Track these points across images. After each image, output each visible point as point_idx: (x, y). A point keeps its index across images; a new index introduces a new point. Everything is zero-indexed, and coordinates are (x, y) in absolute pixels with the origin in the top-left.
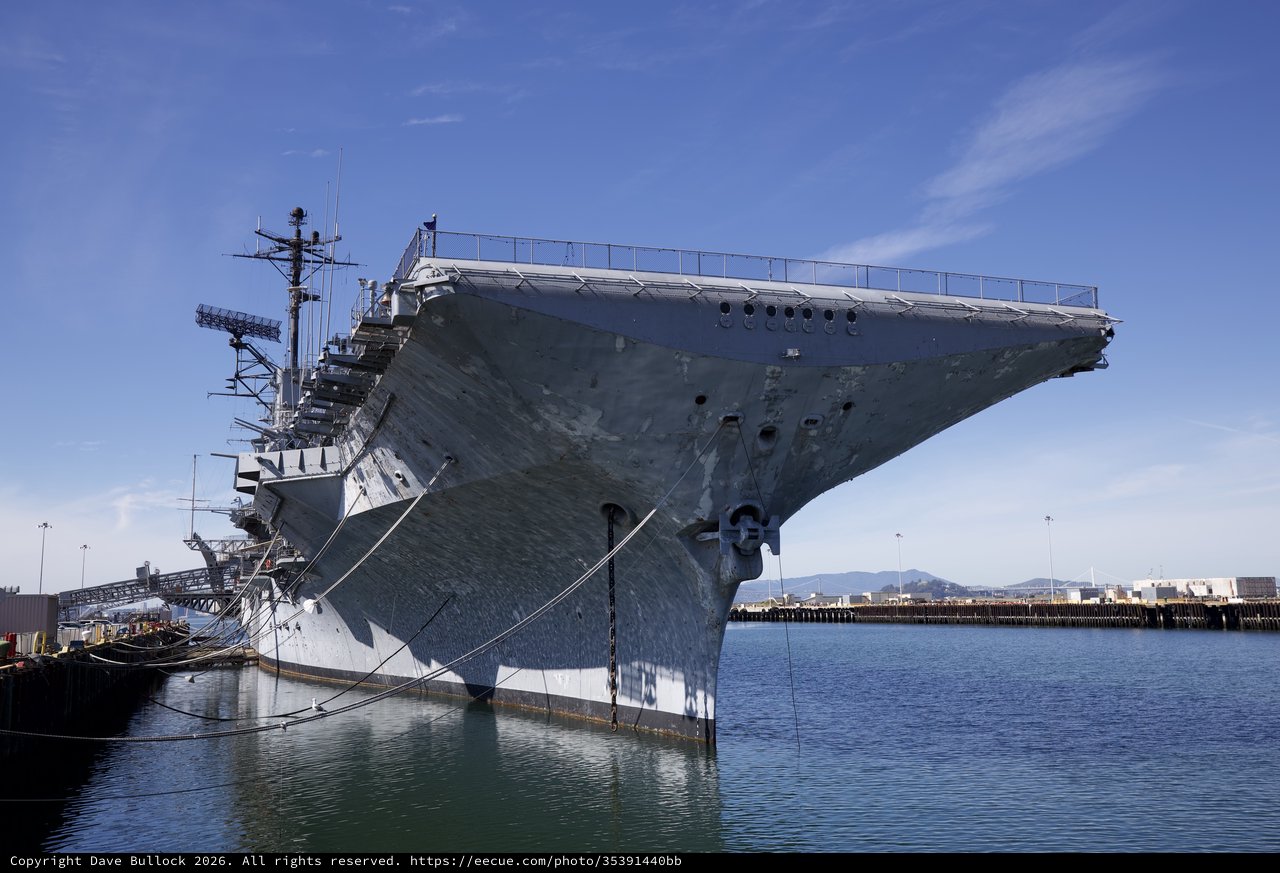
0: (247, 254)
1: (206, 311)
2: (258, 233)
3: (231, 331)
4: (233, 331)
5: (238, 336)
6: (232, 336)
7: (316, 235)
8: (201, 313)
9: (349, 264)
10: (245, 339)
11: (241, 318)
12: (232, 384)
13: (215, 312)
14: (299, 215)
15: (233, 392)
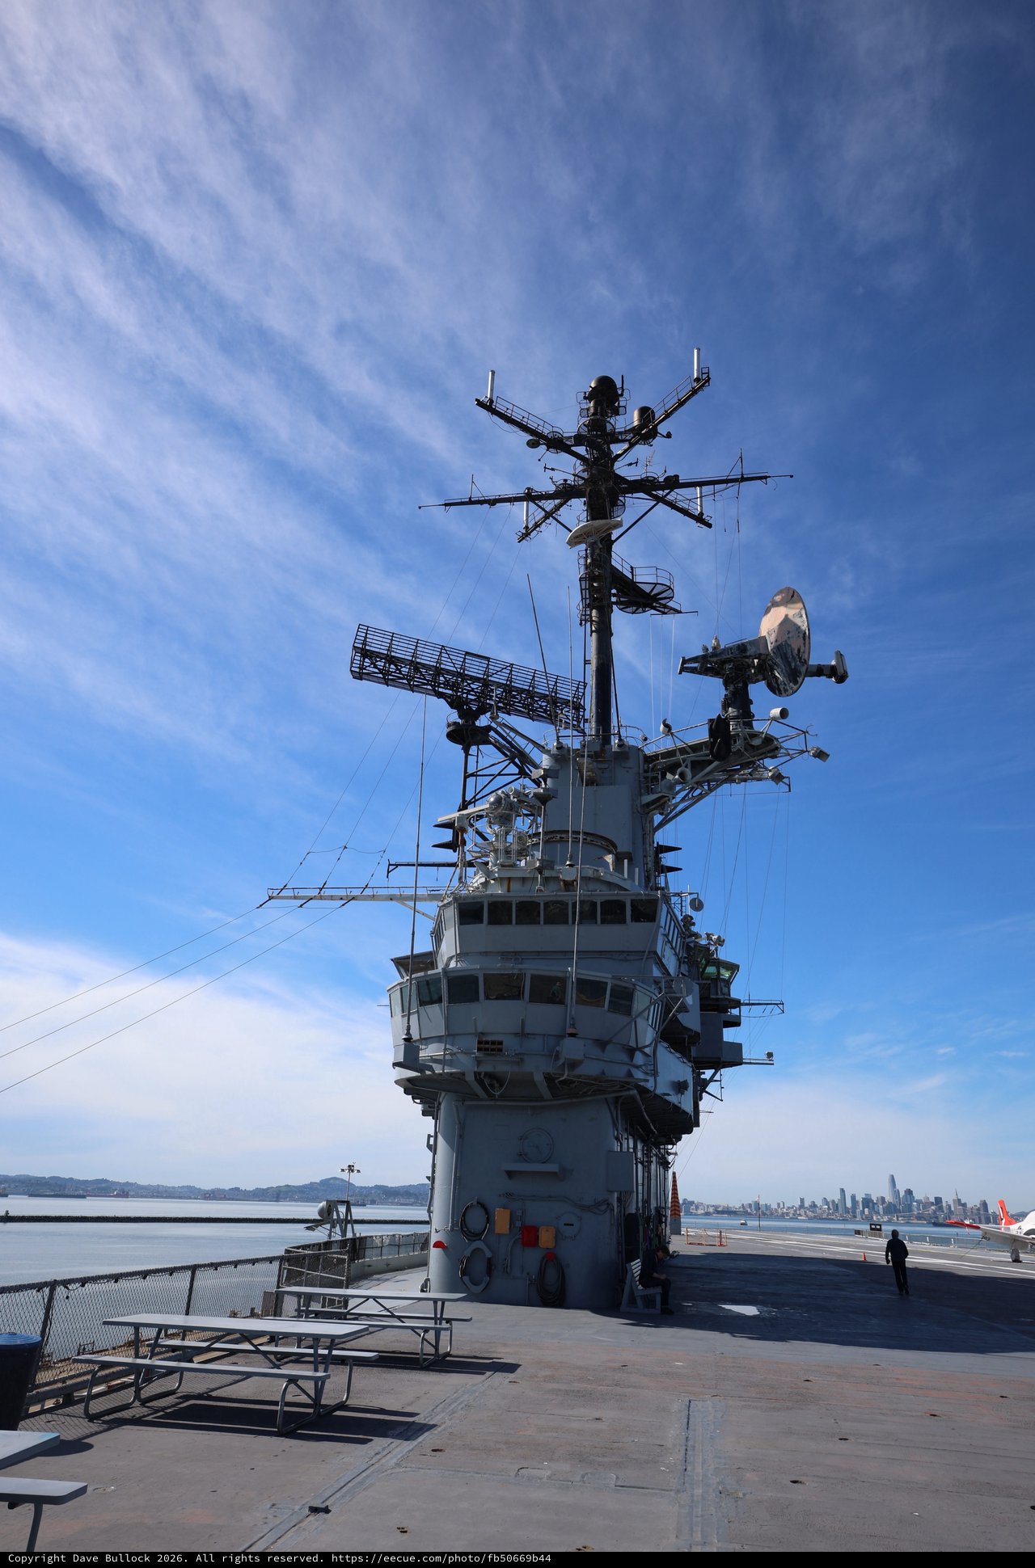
0: (476, 496)
1: (377, 645)
2: (488, 406)
3: (452, 705)
4: (455, 703)
5: (469, 715)
6: (454, 716)
7: (645, 412)
8: (364, 652)
9: (743, 479)
10: (483, 721)
11: (475, 669)
12: (447, 835)
13: (402, 652)
14: (605, 395)
15: (450, 856)
